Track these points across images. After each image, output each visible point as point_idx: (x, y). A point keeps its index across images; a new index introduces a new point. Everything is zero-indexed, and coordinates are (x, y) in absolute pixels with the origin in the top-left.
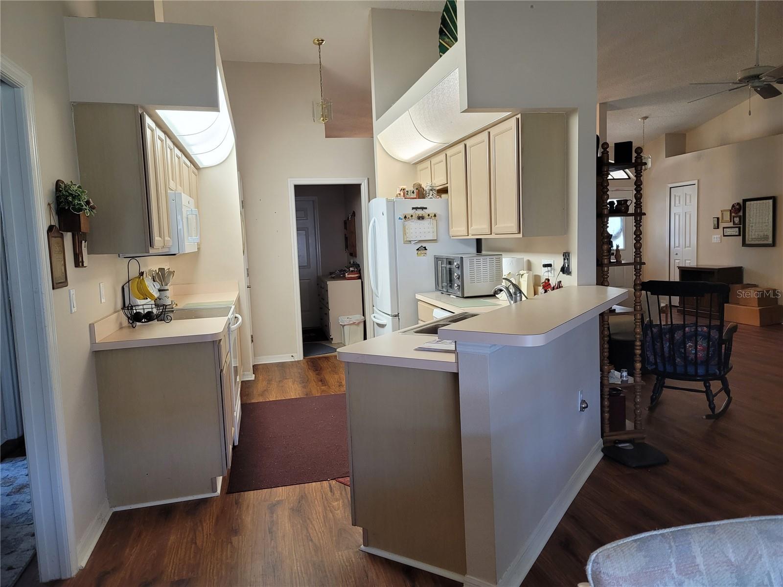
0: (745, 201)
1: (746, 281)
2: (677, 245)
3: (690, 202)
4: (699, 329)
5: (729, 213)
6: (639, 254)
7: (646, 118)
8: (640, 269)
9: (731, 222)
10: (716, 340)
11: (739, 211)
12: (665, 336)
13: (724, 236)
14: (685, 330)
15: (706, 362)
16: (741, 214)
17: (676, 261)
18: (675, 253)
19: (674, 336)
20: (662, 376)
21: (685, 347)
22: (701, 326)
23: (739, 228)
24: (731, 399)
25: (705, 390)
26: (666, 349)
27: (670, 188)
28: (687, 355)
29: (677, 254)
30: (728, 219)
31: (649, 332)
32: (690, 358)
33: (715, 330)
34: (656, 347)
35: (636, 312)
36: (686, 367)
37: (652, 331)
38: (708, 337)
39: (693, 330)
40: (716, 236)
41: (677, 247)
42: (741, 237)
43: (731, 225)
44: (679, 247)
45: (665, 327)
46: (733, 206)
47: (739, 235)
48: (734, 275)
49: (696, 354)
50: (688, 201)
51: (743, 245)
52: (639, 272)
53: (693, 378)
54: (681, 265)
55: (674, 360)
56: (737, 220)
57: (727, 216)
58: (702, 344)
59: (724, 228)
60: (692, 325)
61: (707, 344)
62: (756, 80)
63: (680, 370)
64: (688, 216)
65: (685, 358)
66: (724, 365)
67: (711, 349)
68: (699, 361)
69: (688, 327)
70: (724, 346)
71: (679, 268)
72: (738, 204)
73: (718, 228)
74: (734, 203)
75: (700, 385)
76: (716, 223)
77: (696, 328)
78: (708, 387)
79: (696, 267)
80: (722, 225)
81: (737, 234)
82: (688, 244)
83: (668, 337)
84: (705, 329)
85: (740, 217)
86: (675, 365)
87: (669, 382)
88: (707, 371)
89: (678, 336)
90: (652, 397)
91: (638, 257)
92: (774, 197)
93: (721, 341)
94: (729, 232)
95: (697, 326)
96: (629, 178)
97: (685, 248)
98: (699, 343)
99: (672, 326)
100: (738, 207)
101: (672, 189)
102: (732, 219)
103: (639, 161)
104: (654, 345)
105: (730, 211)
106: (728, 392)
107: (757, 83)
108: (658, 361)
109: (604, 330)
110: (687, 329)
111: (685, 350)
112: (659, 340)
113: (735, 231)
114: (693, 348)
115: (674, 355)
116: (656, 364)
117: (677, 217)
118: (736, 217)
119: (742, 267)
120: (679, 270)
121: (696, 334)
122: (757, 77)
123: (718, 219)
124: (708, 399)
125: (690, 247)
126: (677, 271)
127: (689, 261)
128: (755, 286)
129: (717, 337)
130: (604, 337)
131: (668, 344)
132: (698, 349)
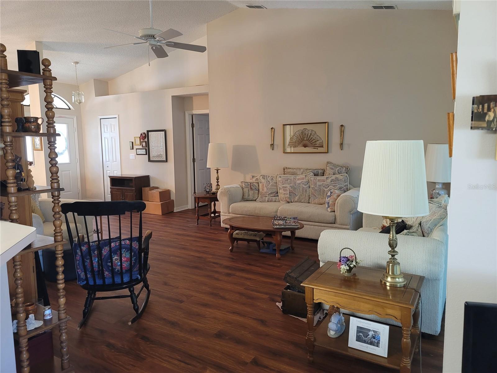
0: (148, 131)
1: (152, 185)
2: (107, 160)
3: (114, 130)
4: (123, 243)
5: (139, 139)
6: (56, 179)
7: (77, 63)
8: (58, 196)
9: (140, 145)
10: (137, 250)
11: (145, 137)
12: (94, 253)
13: (137, 154)
14: (110, 246)
15: (130, 270)
16: (146, 140)
17: (108, 172)
18: (107, 166)
19: (102, 253)
20: (92, 289)
21: (112, 262)
22: (124, 240)
23: (146, 149)
24: (150, 292)
25: (129, 294)
26: (95, 264)
27: (100, 119)
28: (114, 268)
29: (108, 167)
30: (139, 143)
31: (78, 251)
32: (116, 269)
33: (136, 242)
34: (86, 264)
35: (57, 244)
36: (113, 278)
37: (81, 250)
38: (130, 249)
39: (118, 244)
40: (132, 154)
41: (108, 161)
42: (147, 155)
43: (141, 147)
44: (109, 161)
45: (93, 244)
46: (141, 135)
47: (146, 154)
48: (144, 181)
49: (121, 265)
50: (113, 129)
51: (149, 161)
52: (58, 199)
53: (120, 286)
54: (111, 175)
55: (103, 273)
56: (144, 144)
57: (138, 142)
58: (126, 255)
59: (137, 149)
60: (117, 240)
61: (130, 255)
62: (152, 40)
63: (108, 281)
64: (113, 140)
65: (112, 271)
66: (144, 267)
67: (133, 259)
68: (124, 271)
69: (114, 242)
70: (143, 254)
71: (110, 177)
72: (144, 133)
73: (133, 149)
74: (141, 133)
75: (126, 292)
76: (131, 145)
77: (120, 242)
78: (132, 291)
79: (120, 176)
80: (135, 147)
81: (145, 153)
82: (114, 160)
83: (96, 253)
84: (128, 241)
85: (146, 142)
86: (103, 278)
87: (99, 294)
88: (131, 276)
89: (105, 251)
90: (84, 311)
91: (56, 183)
92: (165, 130)
93: (141, 250)
94: (140, 152)
95: (121, 241)
96: (70, 109)
97: (113, 162)
98: (123, 255)
99: (99, 243)
100: (144, 135)
101: (101, 120)
102: (141, 143)
103: (47, 74)
104: (84, 262)
105: (140, 137)
106: (147, 288)
107: (153, 42)
108: (89, 276)
109: (16, 272)
110: (113, 244)
111: (112, 264)
112: (88, 257)
113: (143, 152)
114: (118, 261)
115: (102, 268)
116: (87, 279)
117: (106, 140)
118: (144, 142)
119: (149, 176)
120: (109, 178)
121: (120, 247)
122: (153, 37)
123: (132, 142)
124: (133, 302)
125: (116, 161)
126: (109, 179)
127: (116, 172)
128: (157, 188)
129: (137, 247)
130: (16, 280)
131: (97, 260)
132: (123, 261)
